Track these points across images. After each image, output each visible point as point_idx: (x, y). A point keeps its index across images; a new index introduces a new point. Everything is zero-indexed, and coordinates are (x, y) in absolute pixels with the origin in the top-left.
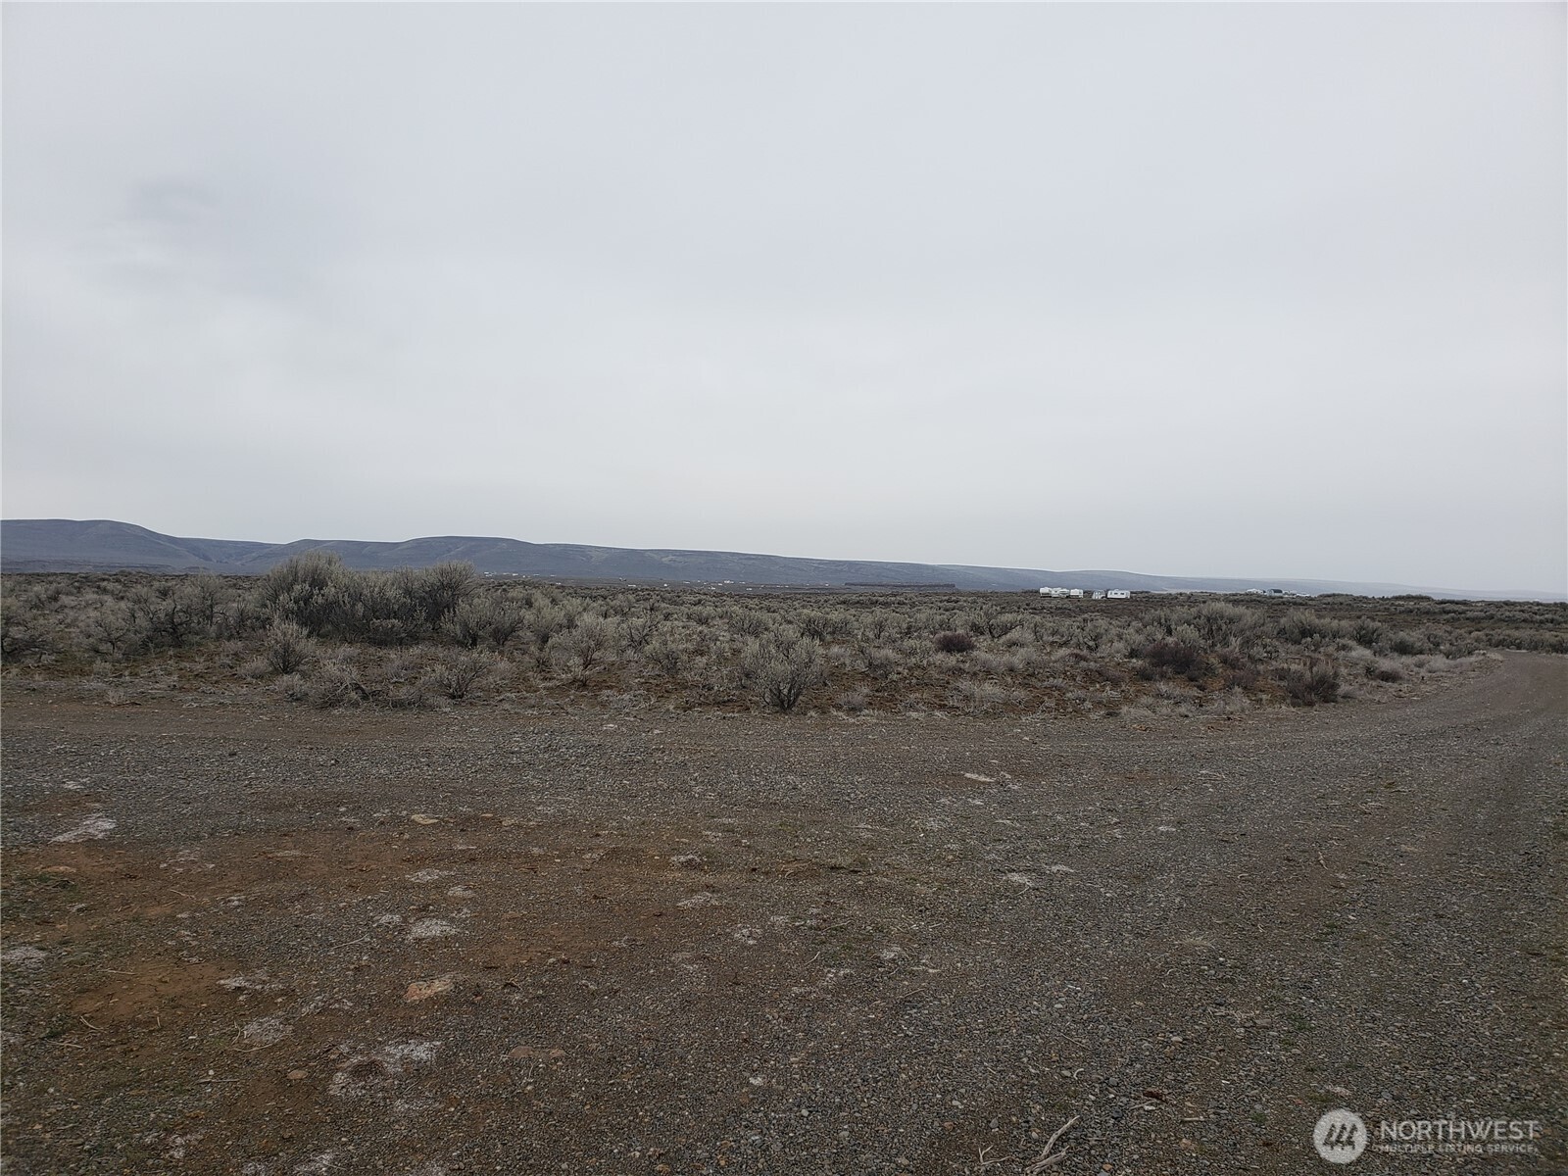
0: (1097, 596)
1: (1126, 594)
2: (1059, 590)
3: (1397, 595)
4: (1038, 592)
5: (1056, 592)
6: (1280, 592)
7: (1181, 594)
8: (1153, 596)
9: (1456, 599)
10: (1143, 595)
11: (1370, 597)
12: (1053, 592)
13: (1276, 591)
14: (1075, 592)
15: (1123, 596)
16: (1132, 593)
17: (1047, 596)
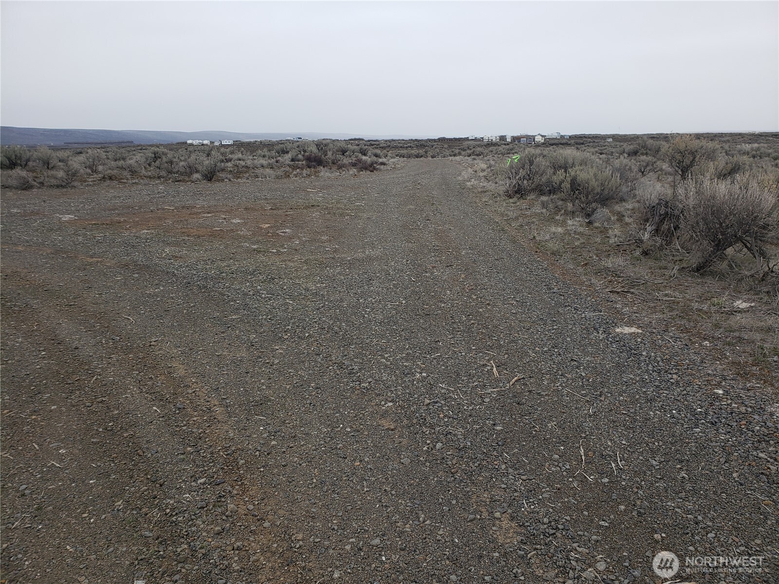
0: (217, 144)
1: (231, 142)
2: (198, 141)
3: (350, 138)
4: (186, 143)
5: (196, 142)
6: (301, 138)
7: (256, 141)
8: (244, 143)
9: (373, 139)
10: (240, 142)
11: (340, 140)
12: (194, 143)
13: (299, 138)
14: (205, 142)
15: (230, 143)
16: (234, 141)
17: (191, 145)
